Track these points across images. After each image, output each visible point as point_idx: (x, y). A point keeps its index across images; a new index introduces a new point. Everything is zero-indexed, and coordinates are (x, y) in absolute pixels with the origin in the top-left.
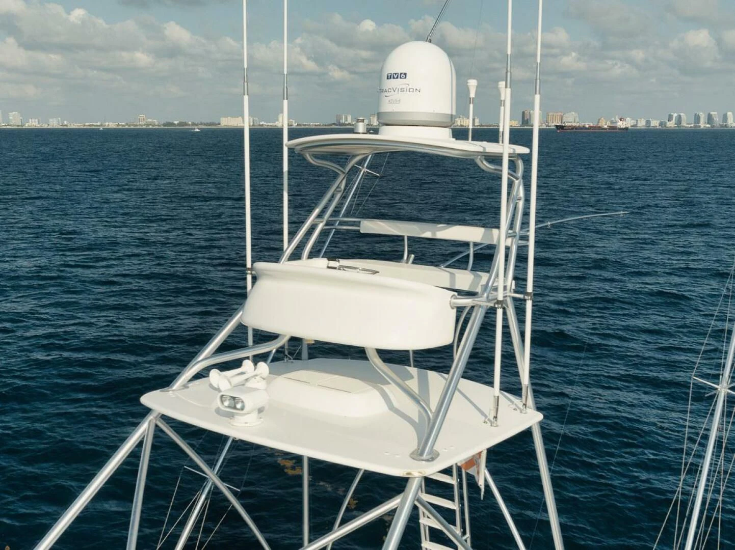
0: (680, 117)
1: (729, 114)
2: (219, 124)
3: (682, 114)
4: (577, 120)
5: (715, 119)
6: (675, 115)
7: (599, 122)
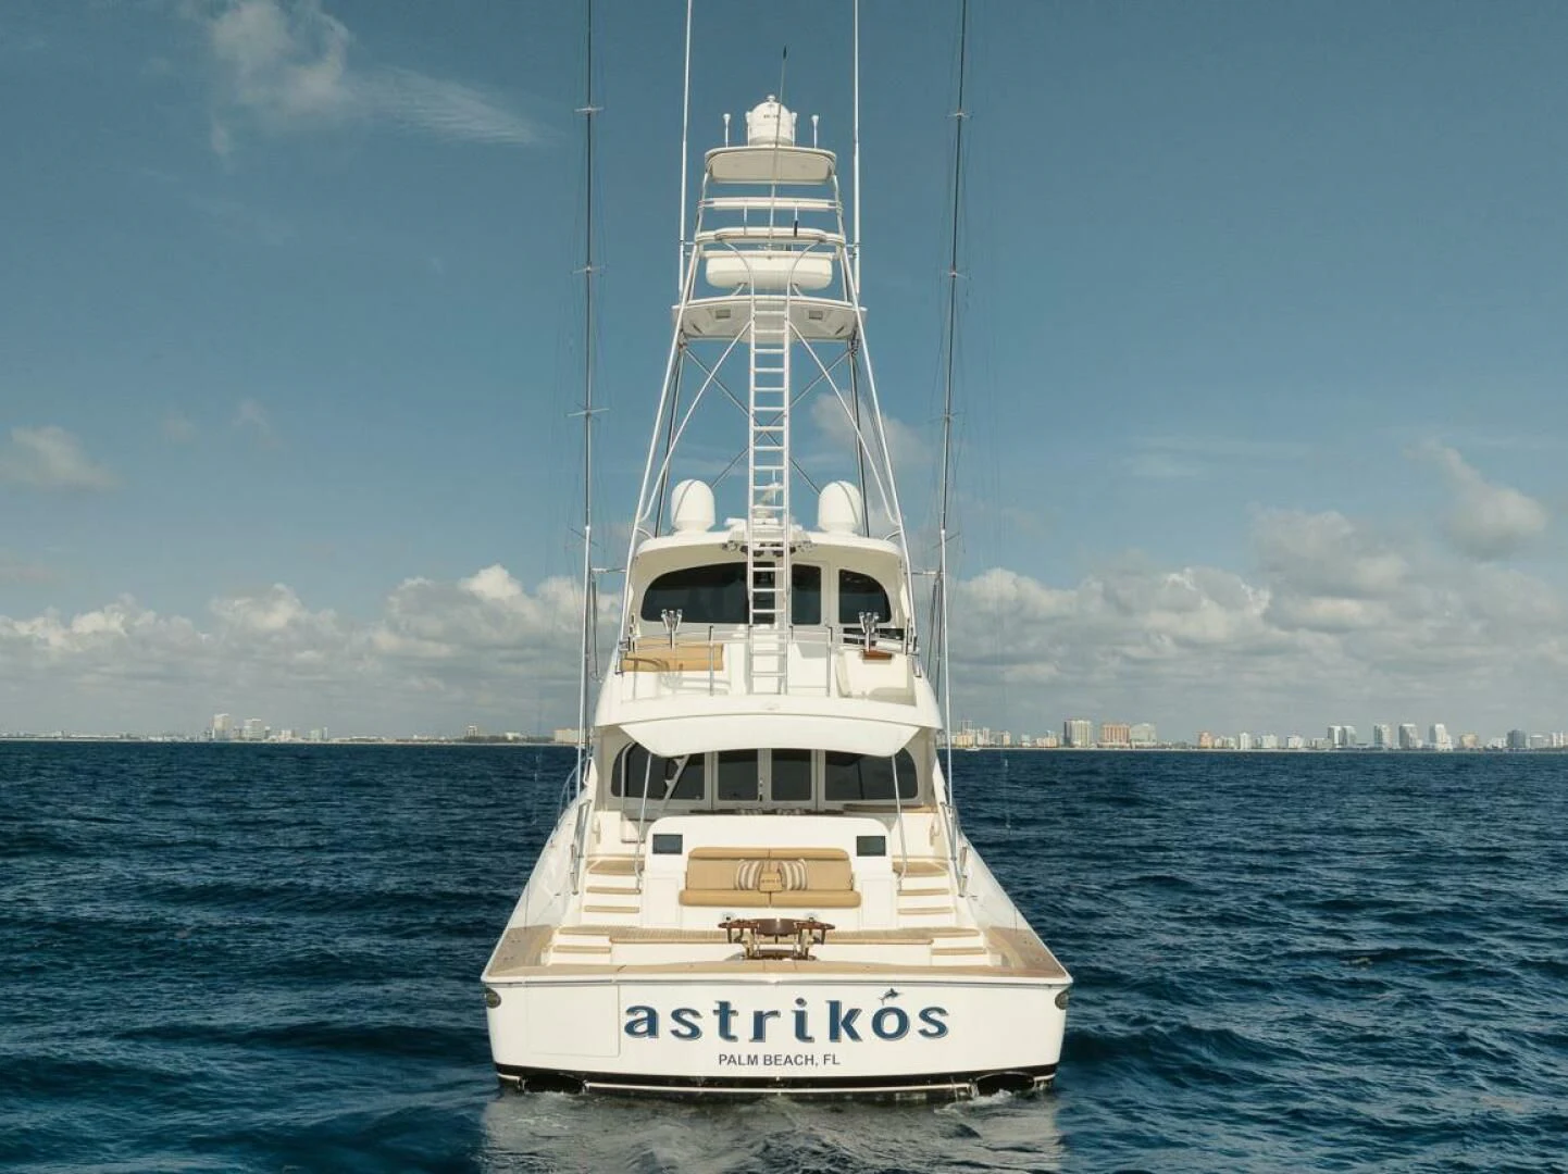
0: (1344, 730)
1: (1439, 727)
2: (553, 740)
3: (1348, 727)
4: (1153, 736)
5: (1411, 735)
6: (1337, 729)
7: (1200, 740)
